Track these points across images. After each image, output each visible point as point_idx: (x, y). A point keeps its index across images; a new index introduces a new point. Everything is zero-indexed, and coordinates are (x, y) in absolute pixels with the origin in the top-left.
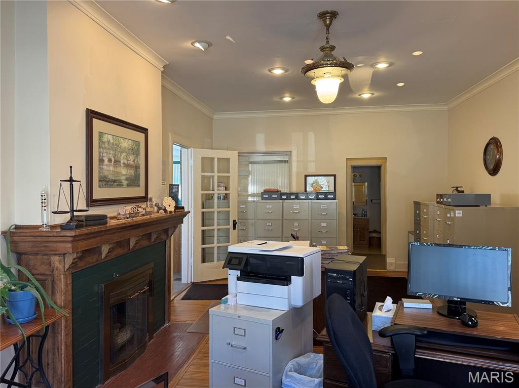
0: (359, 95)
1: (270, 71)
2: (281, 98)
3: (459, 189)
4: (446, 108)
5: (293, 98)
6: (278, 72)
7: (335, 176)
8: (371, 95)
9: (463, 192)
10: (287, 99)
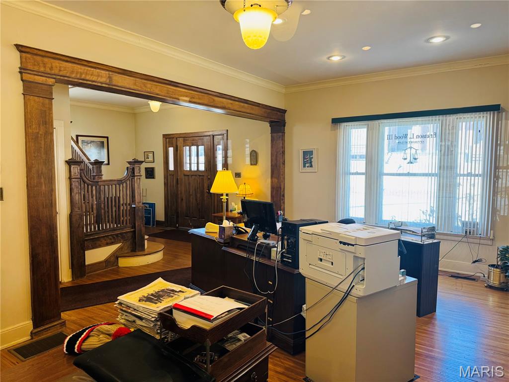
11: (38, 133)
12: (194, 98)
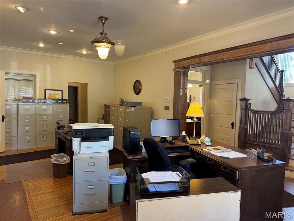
0: (81, 51)
1: (48, 31)
2: (38, 44)
3: (123, 100)
4: (112, 64)
5: (45, 45)
6: (53, 32)
7: (62, 91)
8: (86, 52)
9: (124, 101)
10: (41, 45)
11: (176, 89)
12: (254, 51)
